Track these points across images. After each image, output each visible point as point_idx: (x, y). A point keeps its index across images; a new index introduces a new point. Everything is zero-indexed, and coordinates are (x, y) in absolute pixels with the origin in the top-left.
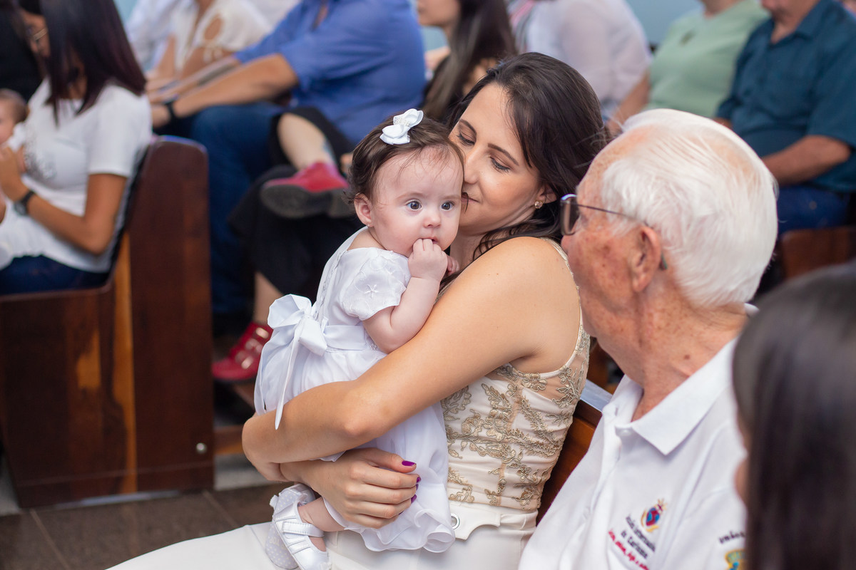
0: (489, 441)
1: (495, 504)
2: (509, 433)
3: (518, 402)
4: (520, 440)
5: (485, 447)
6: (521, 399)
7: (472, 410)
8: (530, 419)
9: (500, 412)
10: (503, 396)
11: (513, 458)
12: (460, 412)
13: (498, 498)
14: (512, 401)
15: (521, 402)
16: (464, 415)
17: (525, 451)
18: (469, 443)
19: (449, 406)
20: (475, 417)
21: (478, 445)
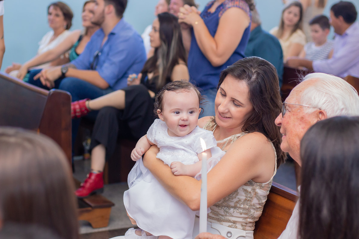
0: (244, 209)
1: (244, 229)
2: (251, 205)
3: (255, 194)
4: (254, 207)
5: (242, 211)
6: (256, 193)
7: (238, 198)
8: (258, 200)
9: (248, 198)
10: (250, 192)
11: (251, 215)
12: (234, 199)
13: (245, 227)
14: (253, 194)
15: (256, 194)
16: (235, 200)
17: (255, 211)
18: (236, 210)
19: (230, 197)
20: (239, 201)
21: (240, 211)
